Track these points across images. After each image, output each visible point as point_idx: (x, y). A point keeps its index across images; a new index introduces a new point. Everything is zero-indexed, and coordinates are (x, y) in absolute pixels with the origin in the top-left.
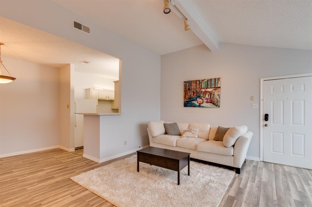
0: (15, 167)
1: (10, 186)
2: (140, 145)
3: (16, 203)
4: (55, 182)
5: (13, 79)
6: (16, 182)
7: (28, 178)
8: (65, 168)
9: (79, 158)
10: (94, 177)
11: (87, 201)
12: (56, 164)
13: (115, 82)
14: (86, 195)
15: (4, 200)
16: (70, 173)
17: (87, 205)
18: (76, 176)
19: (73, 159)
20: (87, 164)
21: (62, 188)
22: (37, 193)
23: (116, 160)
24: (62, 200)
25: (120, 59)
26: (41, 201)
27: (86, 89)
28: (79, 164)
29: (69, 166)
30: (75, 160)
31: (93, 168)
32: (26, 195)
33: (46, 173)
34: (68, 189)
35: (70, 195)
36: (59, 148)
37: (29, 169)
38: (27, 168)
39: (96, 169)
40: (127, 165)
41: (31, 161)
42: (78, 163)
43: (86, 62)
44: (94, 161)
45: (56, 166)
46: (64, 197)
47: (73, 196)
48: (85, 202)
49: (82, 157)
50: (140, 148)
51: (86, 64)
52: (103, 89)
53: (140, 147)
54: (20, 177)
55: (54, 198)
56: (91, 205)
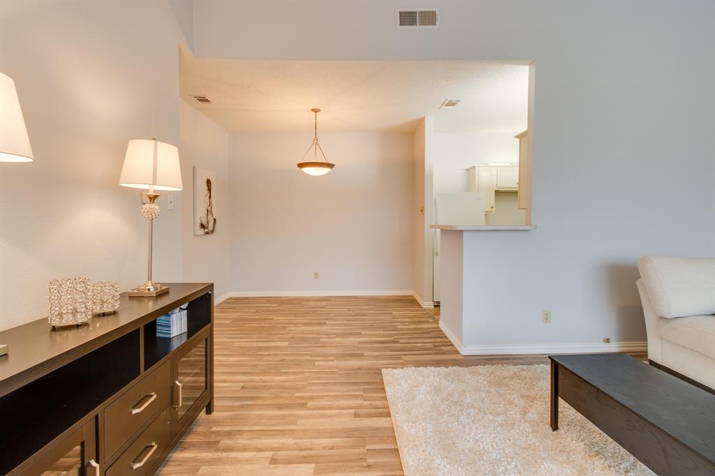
0: (335, 316)
1: (305, 347)
2: (612, 336)
3: (287, 384)
4: (356, 368)
5: (330, 166)
6: (316, 343)
7: (332, 343)
8: (394, 342)
9: (429, 328)
10: (423, 389)
11: (368, 447)
12: (384, 329)
13: (520, 136)
14: (377, 429)
15: (282, 371)
16: (391, 358)
17: (361, 459)
18: (393, 368)
19: (418, 326)
20: (435, 346)
21: (355, 387)
22: (319, 378)
23: (508, 359)
24: (335, 416)
25: (529, 65)
26: (311, 398)
27: (467, 170)
28: (420, 343)
29: (400, 341)
30: (420, 329)
31: (438, 364)
32: (307, 375)
33: (359, 343)
34: (361, 393)
35: (352, 411)
36: (412, 296)
37: (345, 325)
38: (346, 322)
39: (442, 369)
40: (528, 389)
41: (358, 312)
42: (421, 338)
43: (452, 104)
44: (452, 345)
45: (382, 332)
46: (343, 409)
47: (356, 416)
48: (364, 446)
49: (436, 326)
50: (607, 345)
51: (451, 107)
52: (509, 164)
53: (608, 341)
54: (325, 336)
55: (329, 403)
56: (365, 464)
